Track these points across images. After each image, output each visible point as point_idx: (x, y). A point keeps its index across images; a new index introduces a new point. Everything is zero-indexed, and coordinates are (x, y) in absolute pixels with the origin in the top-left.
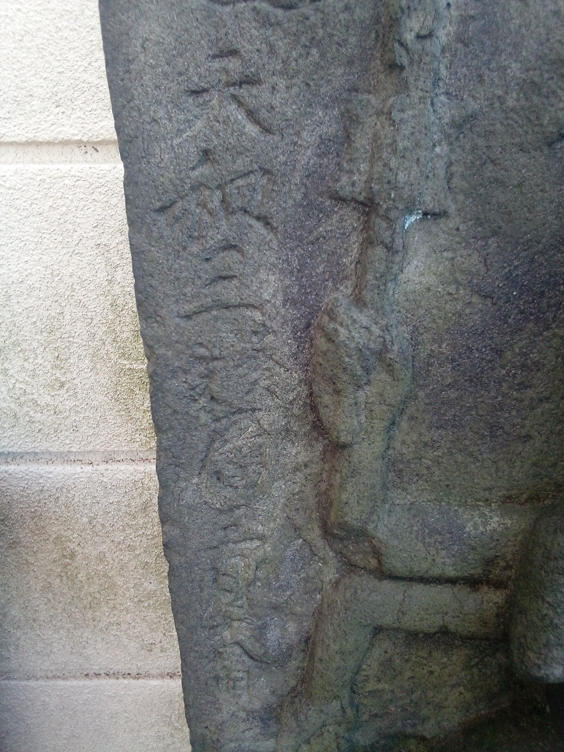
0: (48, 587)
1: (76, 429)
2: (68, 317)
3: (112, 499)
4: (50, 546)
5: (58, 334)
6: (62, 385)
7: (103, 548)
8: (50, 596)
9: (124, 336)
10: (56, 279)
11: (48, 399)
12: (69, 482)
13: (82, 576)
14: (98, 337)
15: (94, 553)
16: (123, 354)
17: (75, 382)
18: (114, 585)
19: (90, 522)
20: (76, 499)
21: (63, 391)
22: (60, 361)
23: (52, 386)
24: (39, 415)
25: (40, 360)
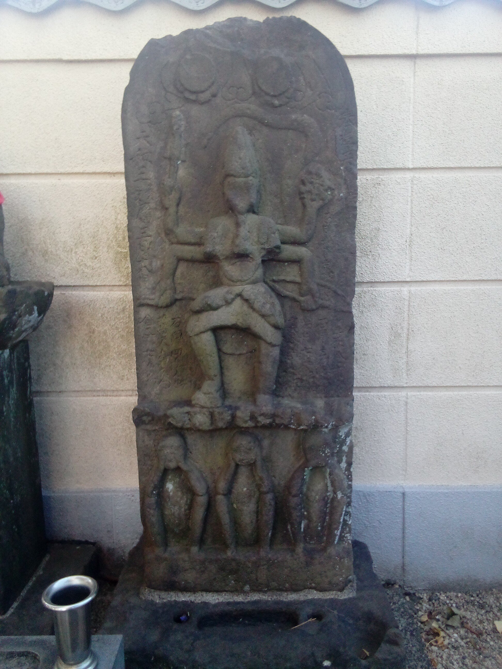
0: (82, 348)
1: (99, 276)
2: (100, 232)
3: (111, 306)
4: (85, 327)
5: (96, 238)
6: (96, 258)
7: (106, 328)
8: (83, 352)
9: (120, 239)
10: (98, 218)
11: (90, 264)
12: (95, 298)
13: (96, 342)
14: (110, 239)
15: (103, 330)
16: (119, 246)
17: (101, 257)
18: (109, 346)
19: (102, 316)
20: (97, 306)
21: (96, 260)
22: (96, 249)
23: (92, 258)
24: (86, 270)
25: (89, 248)
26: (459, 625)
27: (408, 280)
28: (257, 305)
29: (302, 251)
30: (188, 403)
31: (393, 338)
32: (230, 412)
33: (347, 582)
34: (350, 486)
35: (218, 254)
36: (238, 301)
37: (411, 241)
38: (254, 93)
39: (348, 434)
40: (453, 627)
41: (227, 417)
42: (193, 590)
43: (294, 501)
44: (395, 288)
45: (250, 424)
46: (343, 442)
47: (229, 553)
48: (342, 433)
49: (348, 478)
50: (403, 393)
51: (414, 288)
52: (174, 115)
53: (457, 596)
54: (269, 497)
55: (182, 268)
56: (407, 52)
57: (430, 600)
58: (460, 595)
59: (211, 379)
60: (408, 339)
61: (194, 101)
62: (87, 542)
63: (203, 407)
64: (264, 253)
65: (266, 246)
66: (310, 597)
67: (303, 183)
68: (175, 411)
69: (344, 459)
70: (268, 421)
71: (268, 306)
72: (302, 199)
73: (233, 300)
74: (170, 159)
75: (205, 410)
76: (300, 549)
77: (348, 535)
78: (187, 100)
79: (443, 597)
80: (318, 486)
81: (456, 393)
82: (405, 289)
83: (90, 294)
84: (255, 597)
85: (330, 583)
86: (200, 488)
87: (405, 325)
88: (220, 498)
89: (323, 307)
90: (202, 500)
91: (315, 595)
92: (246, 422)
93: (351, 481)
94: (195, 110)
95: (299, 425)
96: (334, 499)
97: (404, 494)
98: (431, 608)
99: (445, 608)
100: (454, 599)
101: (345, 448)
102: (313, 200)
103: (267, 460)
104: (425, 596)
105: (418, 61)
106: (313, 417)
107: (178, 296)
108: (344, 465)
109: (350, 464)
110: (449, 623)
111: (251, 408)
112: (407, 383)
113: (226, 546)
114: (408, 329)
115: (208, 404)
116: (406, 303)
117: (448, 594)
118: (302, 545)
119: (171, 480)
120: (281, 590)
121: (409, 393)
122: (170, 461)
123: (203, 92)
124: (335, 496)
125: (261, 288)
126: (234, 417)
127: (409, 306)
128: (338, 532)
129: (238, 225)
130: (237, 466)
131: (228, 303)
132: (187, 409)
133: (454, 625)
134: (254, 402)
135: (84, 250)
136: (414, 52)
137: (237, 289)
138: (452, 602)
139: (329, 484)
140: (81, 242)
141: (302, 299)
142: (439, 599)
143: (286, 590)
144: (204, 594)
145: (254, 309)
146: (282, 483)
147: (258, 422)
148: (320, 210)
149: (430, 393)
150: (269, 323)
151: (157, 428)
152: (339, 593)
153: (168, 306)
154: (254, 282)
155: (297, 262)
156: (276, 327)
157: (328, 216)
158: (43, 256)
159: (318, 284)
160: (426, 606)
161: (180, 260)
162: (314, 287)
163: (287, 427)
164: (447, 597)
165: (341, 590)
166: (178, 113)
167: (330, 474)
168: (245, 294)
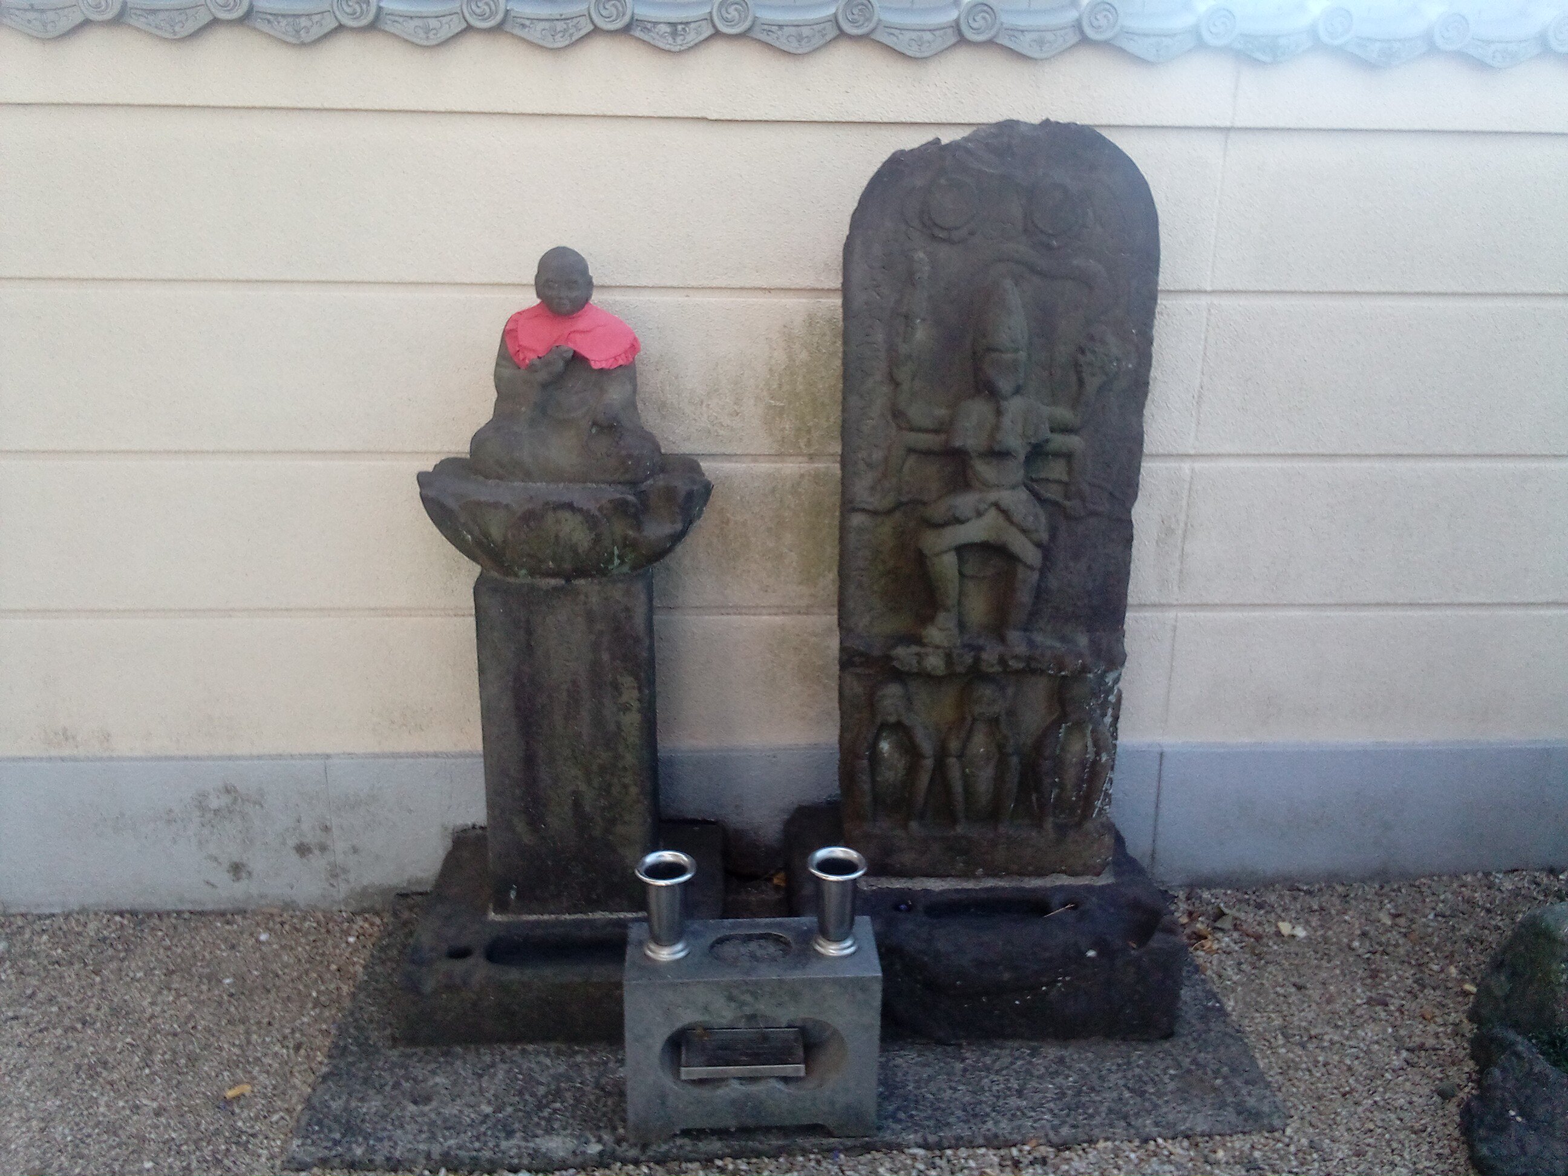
0: (709, 545)
1: (741, 440)
2: (746, 376)
5: (739, 385)
6: (737, 414)
7: (746, 517)
8: (710, 550)
10: (743, 356)
11: (729, 422)
13: (731, 536)
14: (760, 387)
15: (741, 520)
16: (772, 397)
17: (744, 412)
18: (749, 543)
19: (741, 499)
21: (737, 418)
22: (738, 402)
23: (731, 415)
24: (721, 432)
25: (727, 400)
26: (1231, 928)
27: (1192, 452)
28: (1017, 517)
29: (1074, 442)
30: (918, 641)
31: (1163, 536)
32: (972, 653)
33: (1104, 865)
34: (1115, 746)
35: (970, 450)
36: (993, 512)
37: (1199, 397)
38: (1025, 231)
39: (1117, 681)
40: (1221, 930)
41: (969, 659)
42: (909, 874)
43: (1047, 765)
44: (1172, 464)
45: (997, 669)
46: (1110, 691)
47: (959, 830)
48: (1110, 679)
49: (1112, 735)
50: (1171, 614)
51: (1198, 465)
52: (916, 257)
53: (1225, 894)
54: (1014, 760)
55: (911, 461)
56: (1218, 123)
57: (1188, 899)
58: (1229, 892)
59: (947, 610)
60: (1184, 537)
61: (943, 240)
62: (705, 822)
63: (937, 647)
64: (1029, 449)
65: (1033, 441)
66: (1058, 883)
67: (1082, 351)
68: (901, 651)
69: (1110, 711)
70: (1021, 665)
71: (1031, 518)
72: (1079, 373)
73: (986, 510)
74: (906, 317)
75: (940, 651)
76: (1049, 824)
77: (1107, 807)
78: (934, 237)
79: (1206, 895)
80: (1076, 747)
81: (1245, 614)
82: (1186, 466)
83: (727, 466)
84: (990, 883)
85: (1085, 865)
86: (927, 747)
87: (1182, 517)
88: (952, 760)
89: (1093, 514)
90: (929, 763)
91: (1065, 880)
92: (992, 666)
93: (1116, 739)
94: (944, 252)
95: (1061, 670)
96: (1095, 763)
97: (1162, 754)
98: (1190, 908)
99: (1209, 908)
100: (1221, 896)
101: (1112, 698)
102: (1093, 375)
103: (1011, 713)
104: (1182, 895)
105: (1232, 134)
106: (1080, 661)
107: (904, 499)
108: (1108, 720)
109: (1116, 718)
110: (1218, 924)
111: (1000, 648)
112: (1177, 600)
113: (954, 821)
114: (1186, 524)
115: (946, 644)
116: (1187, 486)
117: (1213, 891)
118: (1051, 819)
119: (885, 739)
120: (1021, 874)
121: (1179, 614)
122: (890, 714)
123: (956, 228)
124: (1098, 758)
125: (1023, 494)
126: (977, 660)
127: (1190, 489)
128: (1098, 804)
129: (999, 413)
130: (974, 720)
131: (979, 514)
132: (915, 649)
133: (1223, 927)
134: (1002, 639)
135: (720, 403)
136: (1228, 124)
137: (993, 496)
138: (1218, 901)
139: (1090, 743)
140: (716, 391)
141: (1067, 503)
142: (1201, 897)
143: (1030, 875)
144: (924, 879)
145: (1012, 523)
146: (1029, 742)
147: (1008, 666)
148: (1101, 389)
149: (1210, 614)
150: (1031, 540)
151: (871, 672)
152: (1095, 878)
153: (889, 512)
154: (1014, 487)
155: (1068, 456)
156: (1038, 545)
157: (1111, 393)
158: (659, 410)
159: (1092, 485)
160: (1183, 906)
161: (911, 450)
162: (1086, 488)
163: (1042, 672)
164: (1212, 895)
165: (1098, 874)
166: (921, 255)
167: (1092, 732)
168: (1004, 504)
